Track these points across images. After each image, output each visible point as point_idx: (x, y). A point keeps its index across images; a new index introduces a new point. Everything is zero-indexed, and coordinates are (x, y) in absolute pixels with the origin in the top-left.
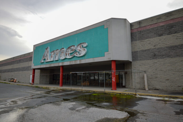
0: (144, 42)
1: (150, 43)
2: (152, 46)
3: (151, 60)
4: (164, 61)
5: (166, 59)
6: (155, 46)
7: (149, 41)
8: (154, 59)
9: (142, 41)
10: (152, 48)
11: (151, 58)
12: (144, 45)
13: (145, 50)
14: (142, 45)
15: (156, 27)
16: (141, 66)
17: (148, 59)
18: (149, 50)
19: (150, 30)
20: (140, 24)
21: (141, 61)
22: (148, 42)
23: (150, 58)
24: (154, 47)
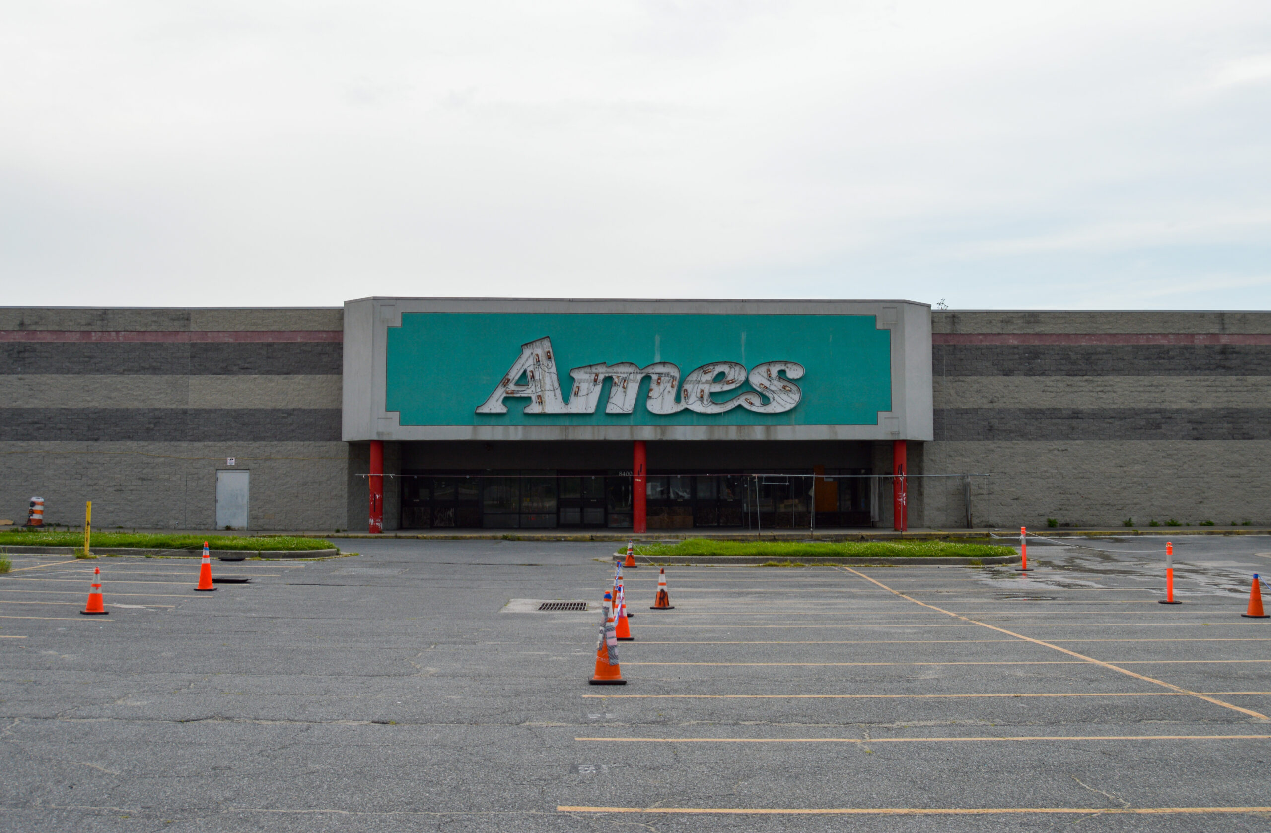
0: (963, 384)
1: (978, 391)
2: (984, 401)
3: (981, 443)
4: (1012, 448)
5: (1017, 444)
6: (992, 402)
7: (978, 383)
8: (987, 439)
9: (957, 378)
10: (986, 406)
11: (981, 437)
12: (964, 392)
13: (966, 411)
14: (957, 393)
15: (998, 343)
16: (950, 456)
17: (973, 439)
18: (975, 410)
19: (981, 349)
20: (954, 323)
21: (951, 442)
22: (976, 386)
23: (978, 434)
24: (991, 406)
